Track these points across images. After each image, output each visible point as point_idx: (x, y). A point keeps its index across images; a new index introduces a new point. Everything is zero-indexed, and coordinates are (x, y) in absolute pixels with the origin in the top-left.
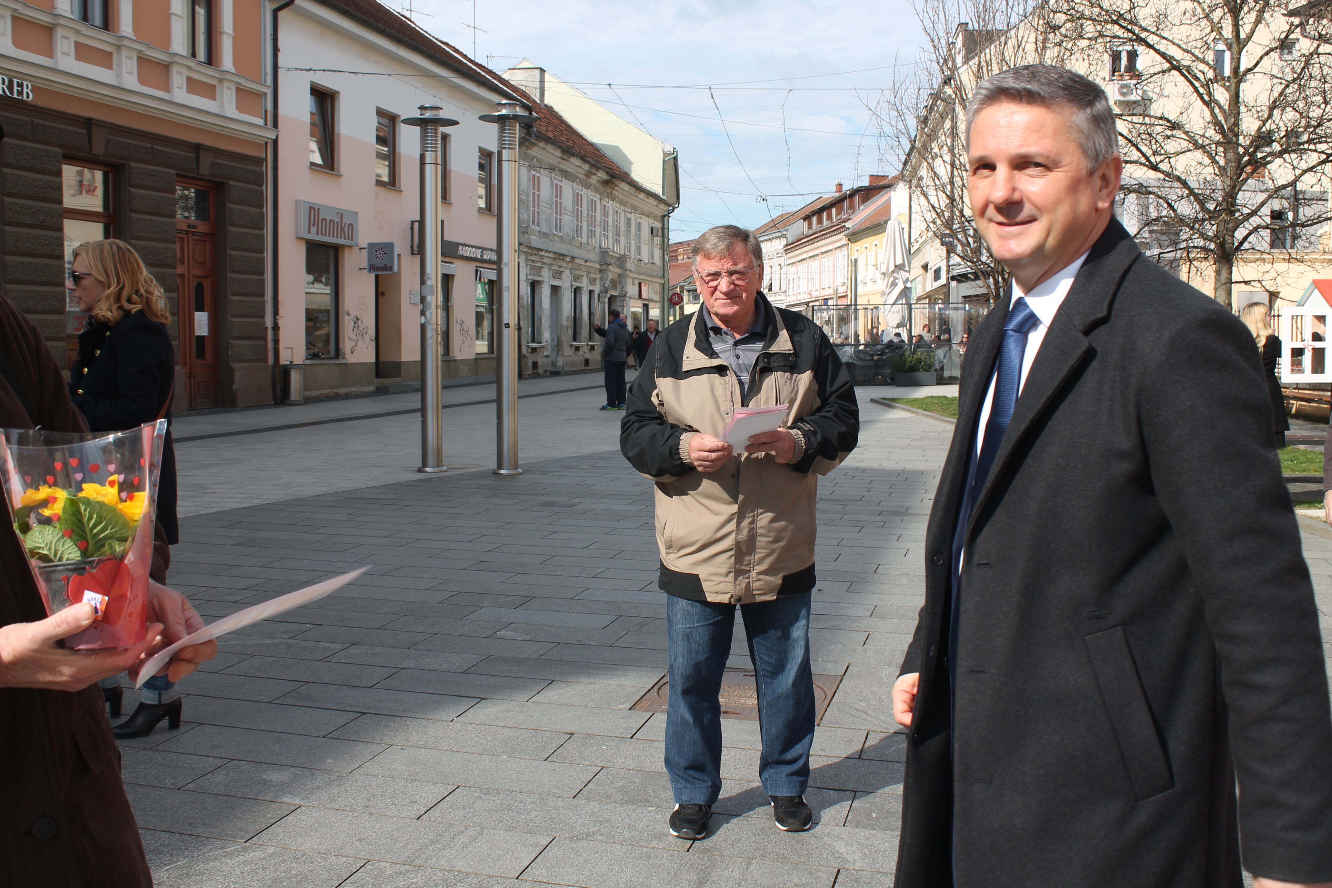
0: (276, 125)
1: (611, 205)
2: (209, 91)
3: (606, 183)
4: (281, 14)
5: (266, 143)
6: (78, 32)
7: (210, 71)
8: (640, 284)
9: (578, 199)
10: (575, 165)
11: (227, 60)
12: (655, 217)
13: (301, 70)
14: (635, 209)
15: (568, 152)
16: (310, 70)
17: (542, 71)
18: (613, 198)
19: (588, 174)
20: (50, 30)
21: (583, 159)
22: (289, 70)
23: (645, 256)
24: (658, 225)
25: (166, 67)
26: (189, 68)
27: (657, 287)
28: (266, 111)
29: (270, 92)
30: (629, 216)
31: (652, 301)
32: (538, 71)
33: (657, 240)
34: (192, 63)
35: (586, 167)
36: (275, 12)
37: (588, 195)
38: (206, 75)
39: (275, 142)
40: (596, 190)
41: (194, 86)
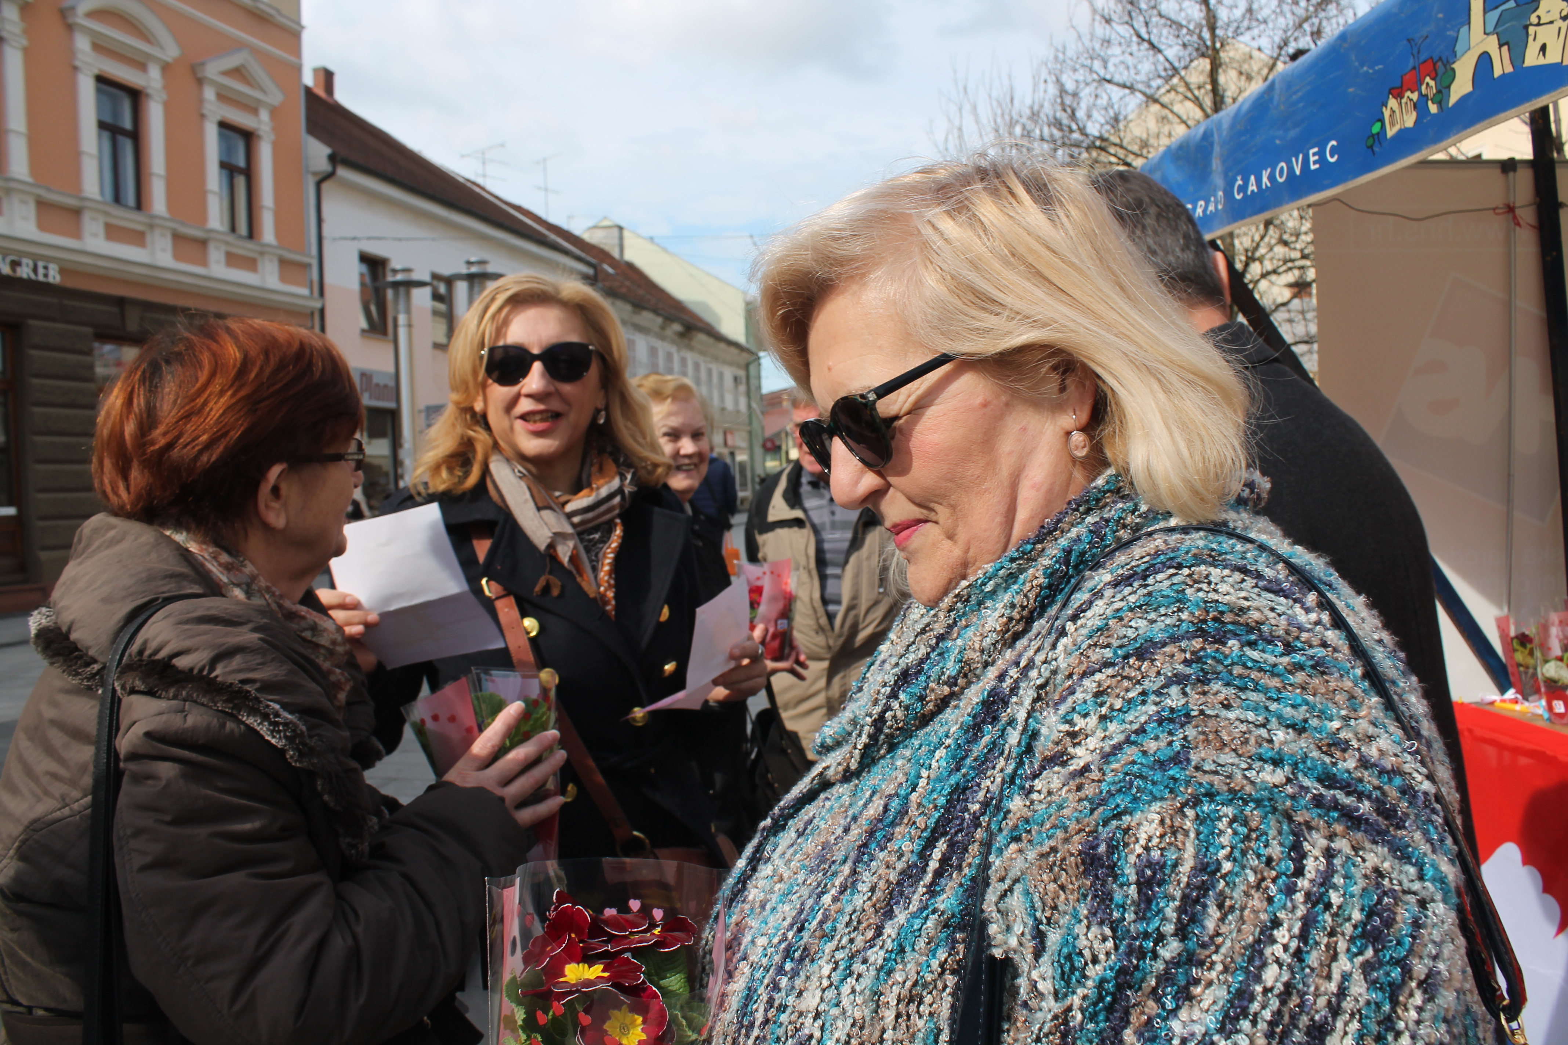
0: (322, 293)
1: (690, 356)
2: (250, 264)
3: (682, 335)
4: (325, 186)
5: (312, 314)
6: (107, 214)
7: (250, 245)
8: (725, 434)
9: (653, 352)
10: (647, 318)
11: (268, 233)
12: (739, 366)
13: (345, 239)
14: (716, 359)
15: (638, 306)
16: (354, 239)
17: (621, 229)
18: (690, 348)
19: (663, 328)
20: (77, 212)
21: (656, 311)
22: (335, 239)
23: (729, 404)
24: (742, 373)
25: (203, 243)
26: (227, 243)
27: (744, 435)
28: (311, 282)
29: (315, 263)
30: (710, 366)
31: (739, 448)
32: (616, 232)
33: (742, 388)
34: (230, 238)
35: (659, 320)
36: (318, 185)
37: (663, 347)
38: (246, 248)
39: (322, 311)
40: (673, 342)
41: (232, 260)
